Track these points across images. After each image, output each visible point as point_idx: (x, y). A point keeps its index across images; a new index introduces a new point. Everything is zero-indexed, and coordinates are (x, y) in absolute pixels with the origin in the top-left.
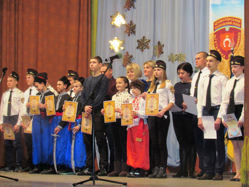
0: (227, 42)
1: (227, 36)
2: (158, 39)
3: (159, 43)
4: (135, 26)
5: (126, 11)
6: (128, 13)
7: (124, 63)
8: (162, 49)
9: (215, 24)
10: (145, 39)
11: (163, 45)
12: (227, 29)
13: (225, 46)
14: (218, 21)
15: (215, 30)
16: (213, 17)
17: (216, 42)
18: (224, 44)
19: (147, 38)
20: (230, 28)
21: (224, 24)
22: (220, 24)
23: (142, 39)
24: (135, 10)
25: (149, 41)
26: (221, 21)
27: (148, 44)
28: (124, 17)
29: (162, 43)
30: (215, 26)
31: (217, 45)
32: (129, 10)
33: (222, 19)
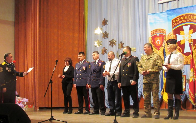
0: (158, 42)
1: (158, 39)
2: (121, 40)
3: (121, 42)
4: (108, 34)
5: (103, 26)
6: (104, 27)
7: (102, 52)
8: (123, 45)
9: (152, 33)
10: (114, 40)
11: (124, 43)
12: (158, 35)
13: (157, 44)
14: (153, 31)
15: (151, 35)
16: (150, 29)
17: (152, 42)
18: (157, 43)
19: (115, 40)
20: (160, 35)
21: (157, 32)
22: (154, 32)
23: (112, 40)
24: (107, 26)
25: (116, 41)
26: (155, 31)
27: (115, 43)
28: (102, 29)
29: (123, 42)
30: (151, 34)
31: (153, 43)
32: (105, 26)
33: (155, 30)
